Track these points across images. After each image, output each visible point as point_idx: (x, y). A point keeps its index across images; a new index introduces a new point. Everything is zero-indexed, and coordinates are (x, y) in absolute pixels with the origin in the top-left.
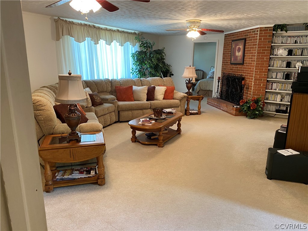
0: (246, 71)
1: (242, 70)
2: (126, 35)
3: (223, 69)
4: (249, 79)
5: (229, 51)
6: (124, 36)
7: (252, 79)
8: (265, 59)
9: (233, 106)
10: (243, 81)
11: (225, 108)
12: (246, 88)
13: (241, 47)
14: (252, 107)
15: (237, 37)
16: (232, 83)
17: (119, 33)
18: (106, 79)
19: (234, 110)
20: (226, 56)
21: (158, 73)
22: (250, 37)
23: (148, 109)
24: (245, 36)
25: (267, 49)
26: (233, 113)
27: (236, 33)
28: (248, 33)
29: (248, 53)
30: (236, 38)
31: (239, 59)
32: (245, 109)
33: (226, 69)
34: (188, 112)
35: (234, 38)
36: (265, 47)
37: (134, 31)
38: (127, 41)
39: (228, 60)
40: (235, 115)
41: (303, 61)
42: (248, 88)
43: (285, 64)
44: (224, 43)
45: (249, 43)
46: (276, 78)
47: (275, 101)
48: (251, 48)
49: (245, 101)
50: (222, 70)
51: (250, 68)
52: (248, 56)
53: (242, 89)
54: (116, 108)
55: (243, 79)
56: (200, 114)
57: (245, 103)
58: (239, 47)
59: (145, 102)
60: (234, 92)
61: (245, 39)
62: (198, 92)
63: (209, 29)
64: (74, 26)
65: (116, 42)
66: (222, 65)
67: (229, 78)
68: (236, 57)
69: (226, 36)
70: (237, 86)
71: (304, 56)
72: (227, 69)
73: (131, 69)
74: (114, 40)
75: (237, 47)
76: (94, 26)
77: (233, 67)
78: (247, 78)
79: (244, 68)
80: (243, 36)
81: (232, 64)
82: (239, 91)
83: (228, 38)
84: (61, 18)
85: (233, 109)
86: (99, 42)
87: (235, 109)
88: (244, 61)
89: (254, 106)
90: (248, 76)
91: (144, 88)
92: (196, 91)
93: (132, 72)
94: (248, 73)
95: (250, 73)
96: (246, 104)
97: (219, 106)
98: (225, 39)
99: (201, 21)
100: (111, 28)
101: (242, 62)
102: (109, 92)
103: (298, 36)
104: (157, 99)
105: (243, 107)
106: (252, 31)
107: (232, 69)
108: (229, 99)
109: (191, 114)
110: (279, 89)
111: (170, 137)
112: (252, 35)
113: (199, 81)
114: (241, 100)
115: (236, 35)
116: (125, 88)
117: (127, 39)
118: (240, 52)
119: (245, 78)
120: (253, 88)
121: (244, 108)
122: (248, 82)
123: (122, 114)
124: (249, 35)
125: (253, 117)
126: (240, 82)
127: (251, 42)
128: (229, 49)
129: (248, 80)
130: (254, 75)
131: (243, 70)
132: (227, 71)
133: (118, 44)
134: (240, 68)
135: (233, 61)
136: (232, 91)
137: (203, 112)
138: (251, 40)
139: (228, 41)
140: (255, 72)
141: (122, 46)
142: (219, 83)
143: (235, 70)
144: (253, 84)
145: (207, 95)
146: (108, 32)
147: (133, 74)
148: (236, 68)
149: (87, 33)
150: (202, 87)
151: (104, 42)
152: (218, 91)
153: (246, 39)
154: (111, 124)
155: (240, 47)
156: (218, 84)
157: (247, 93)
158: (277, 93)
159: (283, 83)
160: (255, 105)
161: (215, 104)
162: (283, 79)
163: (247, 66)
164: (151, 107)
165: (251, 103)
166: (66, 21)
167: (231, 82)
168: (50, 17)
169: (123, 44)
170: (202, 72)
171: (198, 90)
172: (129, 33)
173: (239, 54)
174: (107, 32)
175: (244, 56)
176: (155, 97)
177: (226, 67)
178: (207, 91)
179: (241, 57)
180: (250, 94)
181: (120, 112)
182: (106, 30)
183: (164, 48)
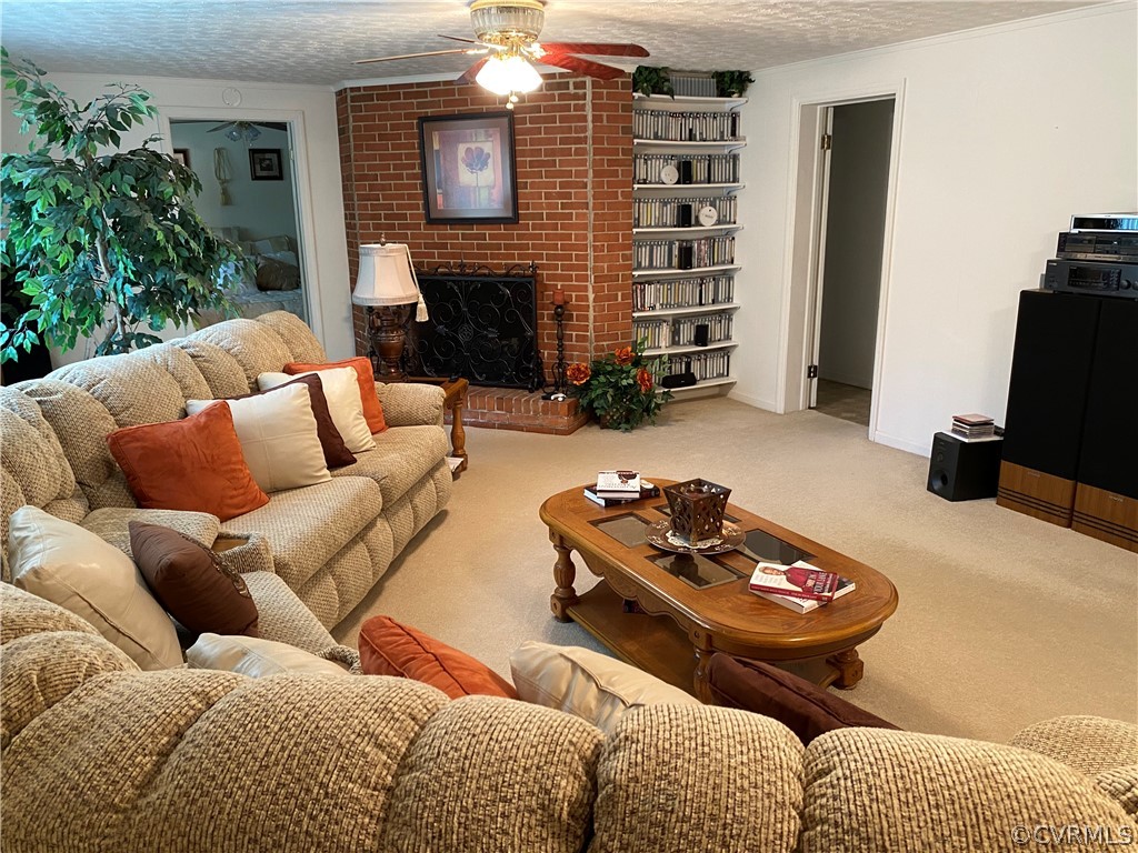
0: (540, 247)
7: (586, 278)
8: (620, 199)
13: (491, 148)
15: (450, 103)
25: (621, 157)
30: (442, 110)
31: (484, 202)
36: (616, 152)
41: (715, 199)
43: (670, 213)
45: (535, 131)
46: (651, 267)
47: (655, 348)
51: (566, 237)
58: (473, 146)
61: (511, 116)
68: (463, 193)
70: (510, 314)
71: (714, 182)
75: (463, 147)
79: (521, 237)
83: (380, 108)
88: (522, 207)
90: (555, 268)
94: (553, 257)
95: (566, 257)
101: (507, 213)
103: (696, 115)
110: (662, 305)
112: (549, 98)
118: (489, 171)
120: (591, 314)
130: (590, 263)
131: (523, 247)
138: (550, 120)
140: (595, 249)
144: (591, 296)
153: (512, 113)
155: (480, 150)
158: (658, 321)
159: (670, 283)
162: (670, 266)
179: (501, 192)
180: (581, 339)
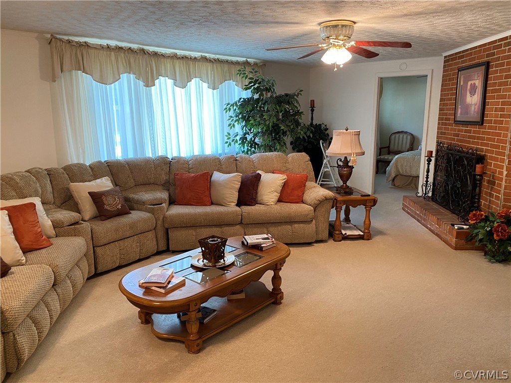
0: (490, 140)
1: (478, 138)
2: (226, 67)
3: (440, 134)
4: (496, 159)
5: (452, 94)
6: (219, 69)
7: (503, 161)
9: (453, 225)
10: (477, 165)
11: (435, 227)
12: (489, 182)
13: (478, 83)
14: (498, 235)
15: (470, 60)
16: (455, 167)
17: (209, 64)
18: (159, 156)
19: (452, 235)
20: (447, 105)
21: (277, 144)
22: (498, 59)
23: (236, 225)
24: (488, 56)
26: (452, 241)
27: (467, 50)
28: (495, 48)
29: (493, 98)
30: (468, 63)
31: (472, 112)
32: (480, 237)
33: (445, 134)
34: (337, 232)
35: (463, 62)
37: (244, 59)
38: (228, 78)
39: (450, 114)
40: (456, 249)
42: (492, 183)
44: (443, 76)
45: (496, 72)
48: (501, 84)
49: (482, 215)
50: (437, 136)
51: (499, 135)
52: (493, 103)
53: (477, 183)
54: (159, 223)
55: (481, 159)
56: (369, 240)
57: (482, 220)
58: (473, 82)
59: (232, 208)
60: (458, 188)
61: (487, 65)
62: (394, 179)
63: (372, 42)
64: (92, 52)
65: (200, 81)
66: (439, 124)
67: (450, 155)
68: (467, 107)
69: (448, 60)
70: (465, 175)
72: (448, 134)
73: (227, 136)
74: (195, 77)
75: (469, 83)
76: (143, 50)
77: (459, 130)
78: (492, 158)
79: (484, 133)
80: (482, 57)
81: (457, 122)
82: (470, 188)
83: (451, 65)
84: (58, 36)
85: (450, 232)
86: (157, 82)
87: (455, 234)
88: (485, 116)
89: (501, 233)
90: (492, 152)
91: (233, 177)
92: (389, 177)
93: (228, 141)
94: (492, 146)
95: (497, 147)
96: (482, 224)
97: (425, 220)
98: (444, 67)
99: (355, 23)
100: (187, 53)
101: (479, 119)
102: (163, 185)
104: (261, 202)
105: (476, 231)
106: (503, 42)
107: (458, 135)
108: (448, 203)
109: (346, 238)
111: (239, 316)
112: (504, 51)
113: (397, 156)
114: (472, 211)
115: (467, 55)
116: (193, 177)
117: (228, 74)
118: (476, 95)
119: (486, 158)
120: (504, 183)
121: (477, 234)
122: (492, 167)
123: (173, 235)
124: (498, 53)
125: (501, 259)
126: (472, 166)
127: (502, 71)
128: (451, 90)
129: (493, 162)
130: (507, 152)
131: (483, 139)
132: (447, 138)
133: (205, 85)
134: (475, 132)
135: (460, 116)
136: (454, 186)
137: (380, 233)
138: (502, 65)
139: (452, 70)
141: (214, 89)
142: (429, 164)
143: (464, 136)
144: (505, 173)
145: (413, 185)
146: (181, 61)
147: (230, 144)
148: (466, 131)
149: (125, 64)
150: (402, 169)
151: (170, 82)
152: (427, 181)
153: (488, 63)
154: (141, 257)
155: (475, 84)
156: (428, 167)
157: (491, 195)
160: (505, 231)
161: (416, 213)
163: (491, 128)
164: (243, 222)
165: (496, 224)
166: (69, 42)
167: (454, 164)
168: (36, 35)
169: (216, 85)
170: (409, 137)
171: (393, 175)
172: (232, 63)
173: (473, 100)
174: (177, 62)
175: (484, 104)
176: (259, 198)
177: (445, 129)
178: (413, 177)
179: (479, 106)
180: (497, 198)
181: (169, 230)
182: (174, 57)
183: (301, 91)
